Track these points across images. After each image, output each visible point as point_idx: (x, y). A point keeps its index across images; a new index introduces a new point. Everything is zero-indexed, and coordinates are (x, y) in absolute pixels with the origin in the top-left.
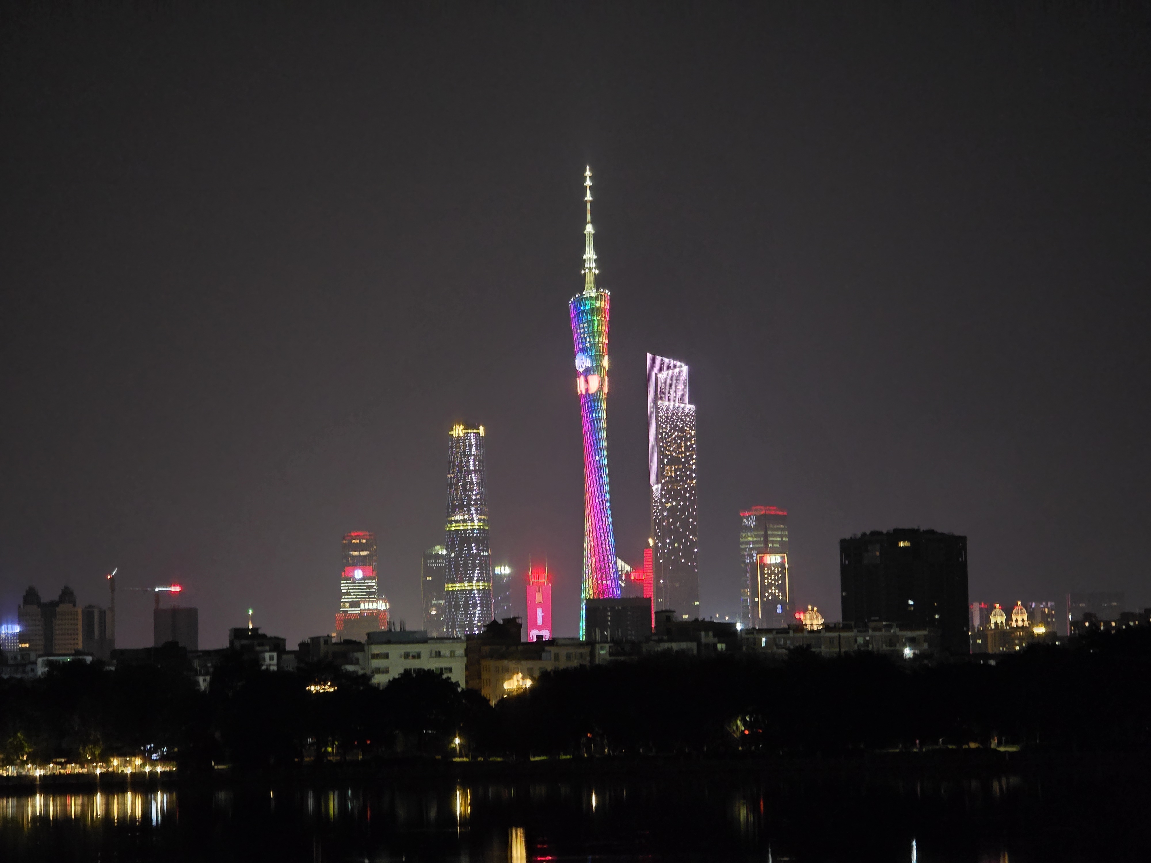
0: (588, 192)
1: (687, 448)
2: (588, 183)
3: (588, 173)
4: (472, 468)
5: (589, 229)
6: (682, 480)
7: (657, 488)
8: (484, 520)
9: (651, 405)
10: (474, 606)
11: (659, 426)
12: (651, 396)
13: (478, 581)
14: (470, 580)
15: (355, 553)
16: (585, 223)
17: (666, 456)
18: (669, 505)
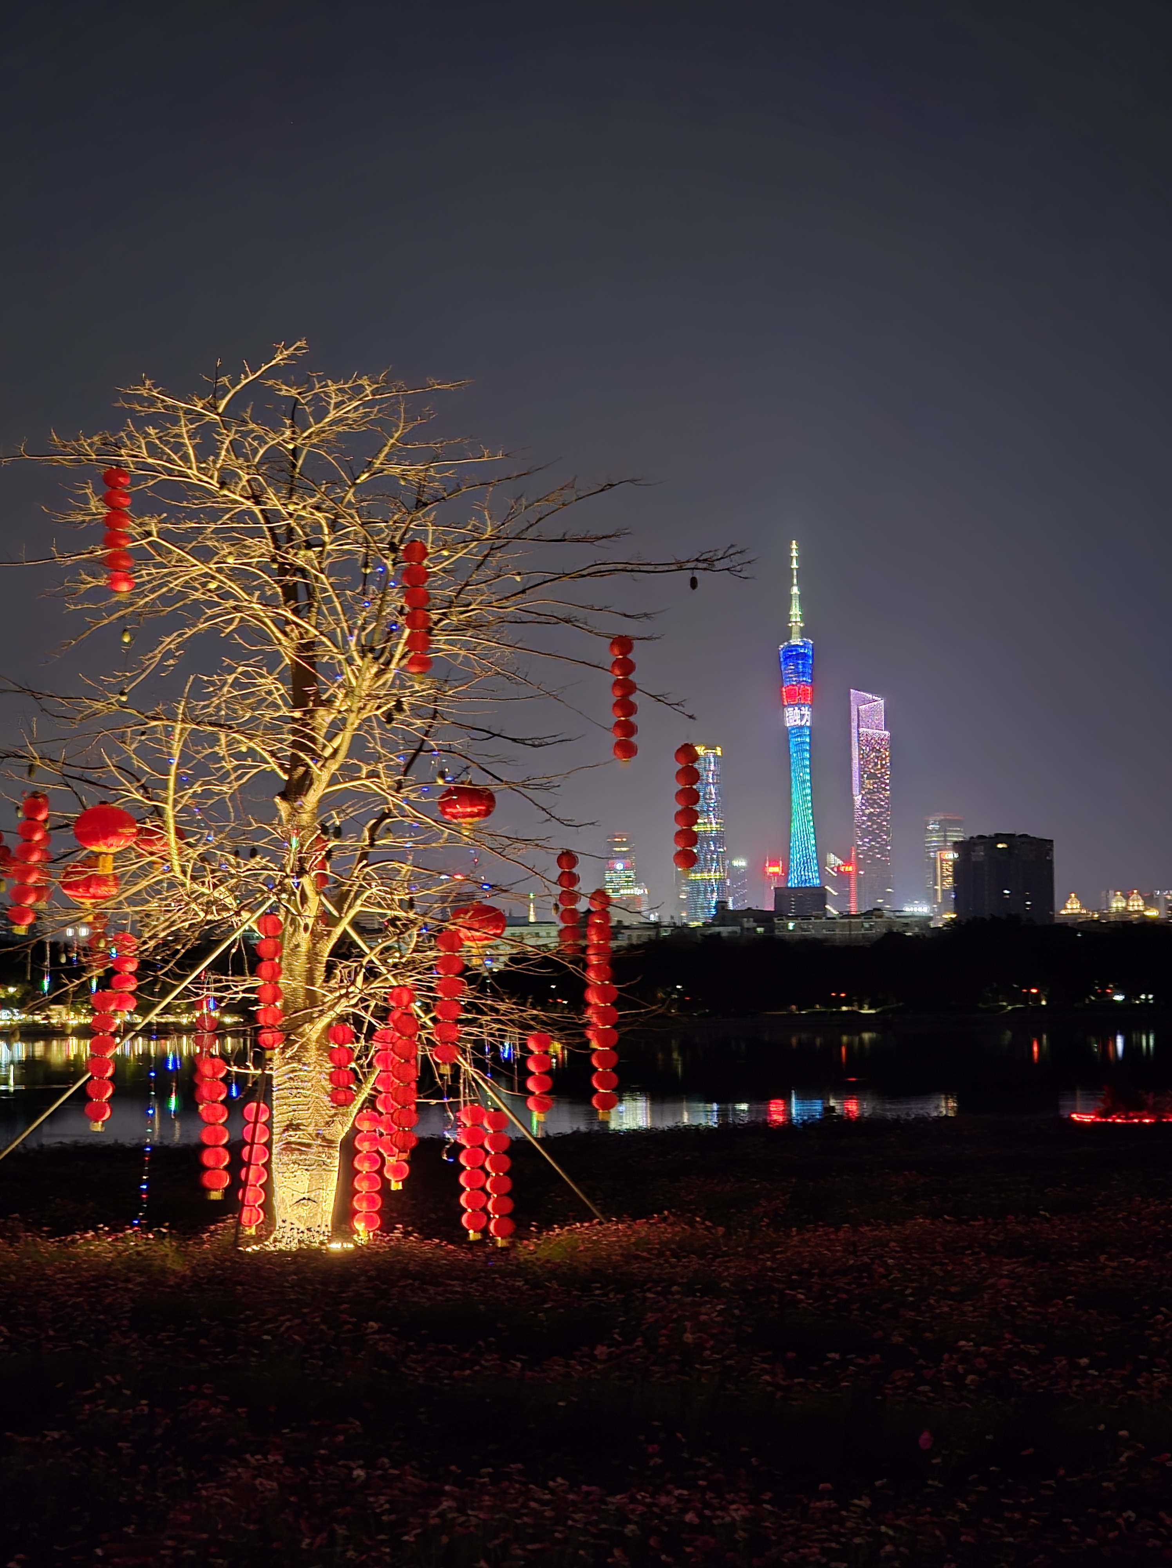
0: (794, 561)
1: (882, 765)
2: (794, 554)
3: (794, 546)
4: (711, 781)
5: (795, 590)
6: (878, 792)
7: (858, 798)
8: (720, 823)
9: (854, 732)
10: (712, 891)
11: (860, 749)
12: (854, 724)
13: (715, 872)
14: (709, 871)
15: (617, 849)
16: (793, 585)
17: (865, 772)
18: (867, 812)
